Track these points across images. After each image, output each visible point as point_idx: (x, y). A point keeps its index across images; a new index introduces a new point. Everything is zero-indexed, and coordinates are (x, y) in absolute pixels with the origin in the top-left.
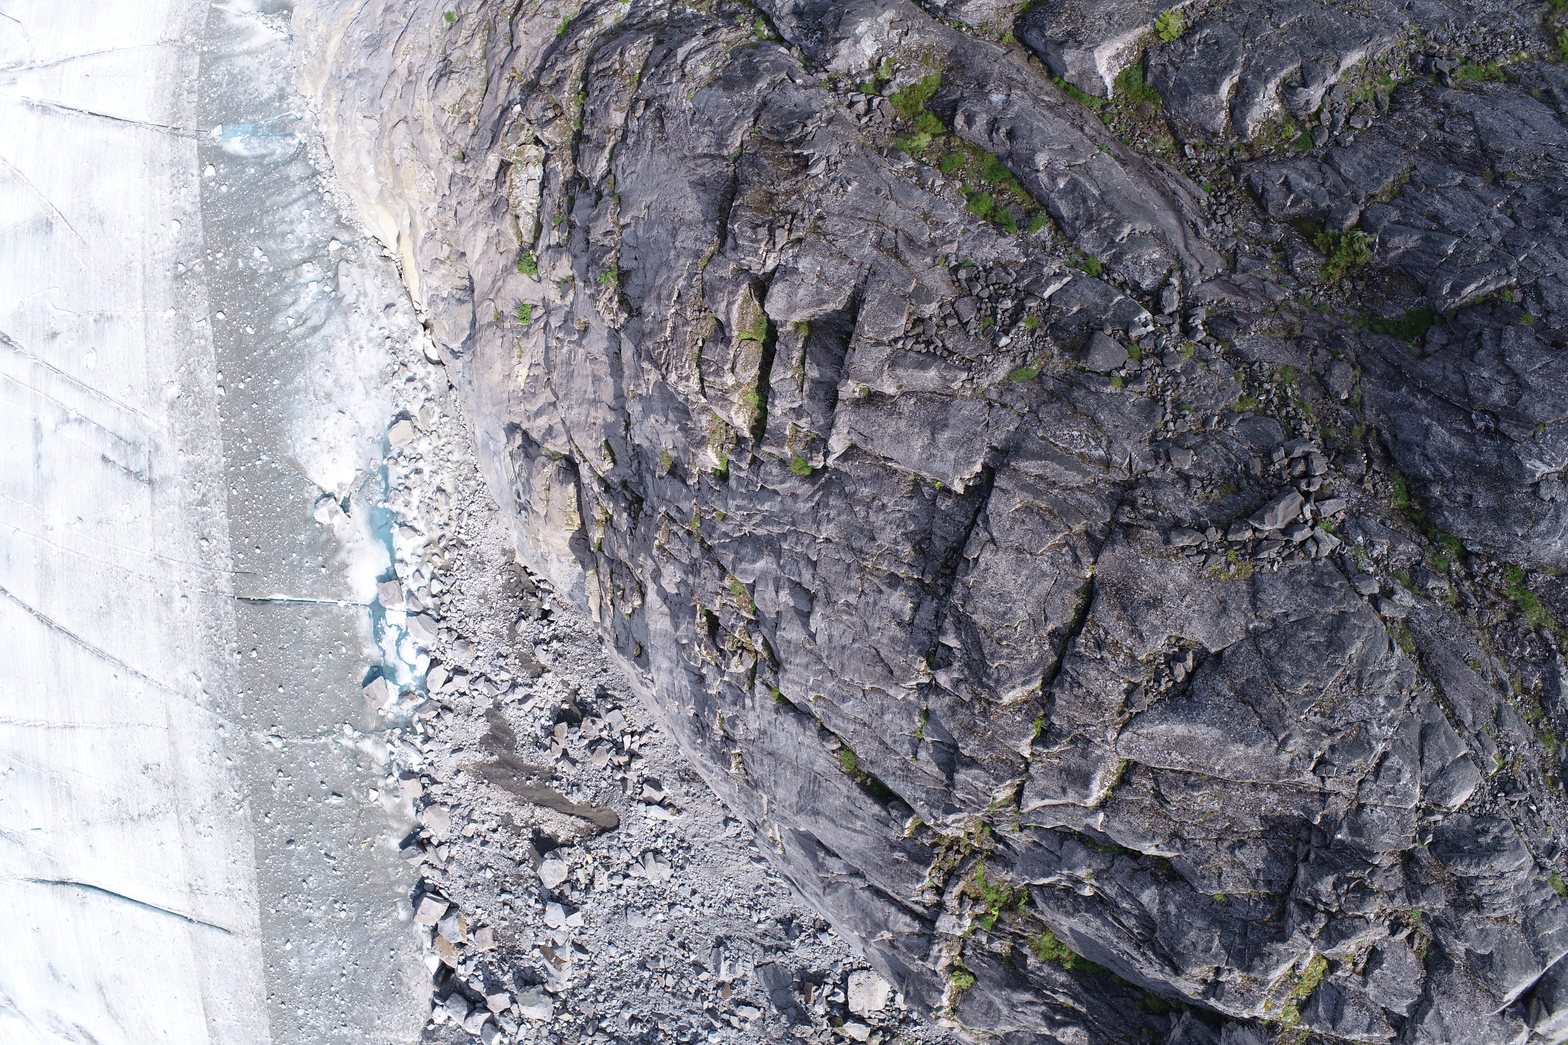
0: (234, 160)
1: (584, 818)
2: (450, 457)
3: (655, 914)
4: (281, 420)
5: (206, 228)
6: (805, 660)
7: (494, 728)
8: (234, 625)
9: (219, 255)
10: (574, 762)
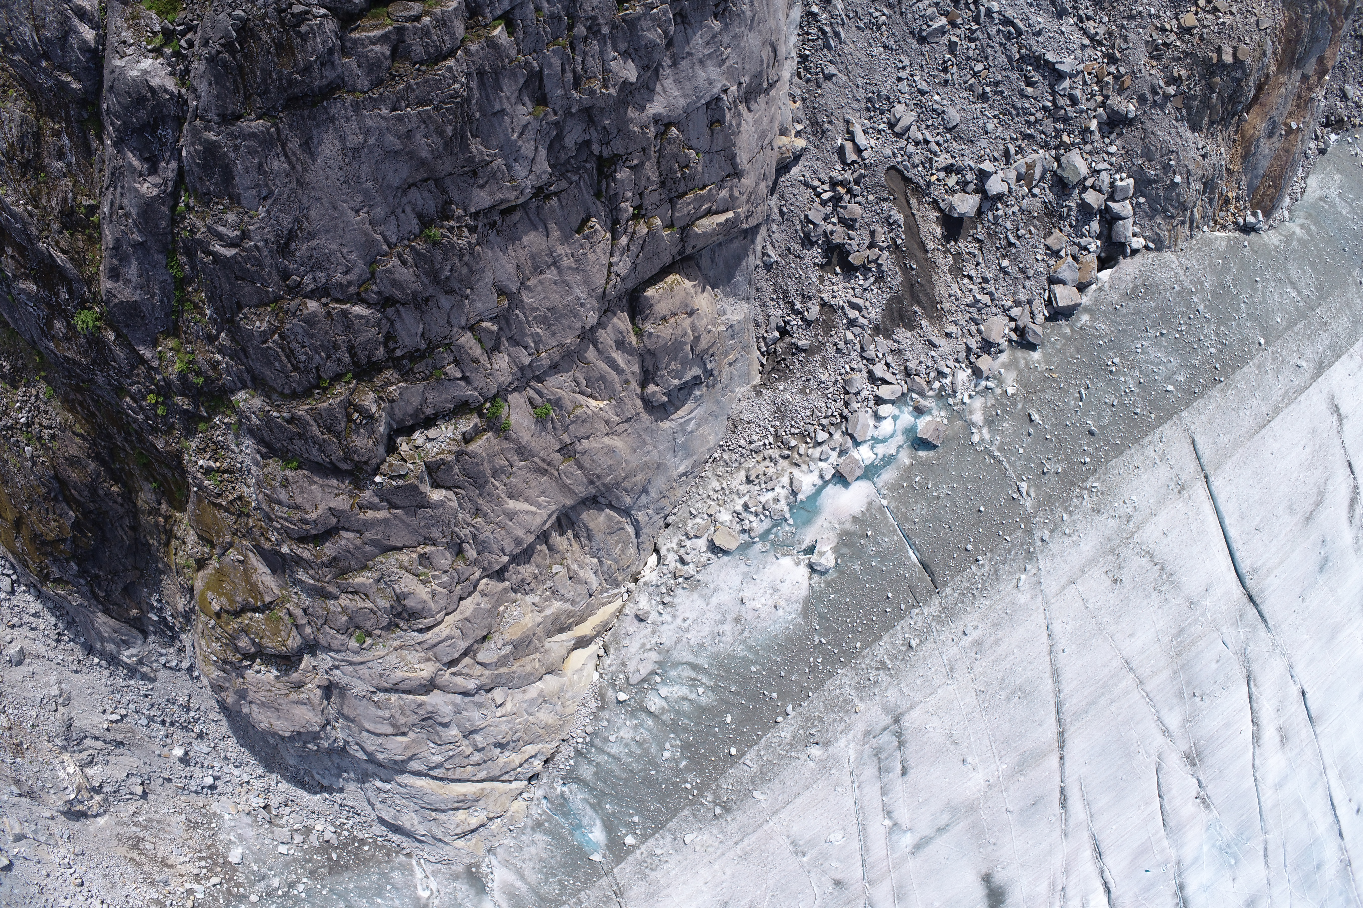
0: (609, 828)
1: (908, 202)
2: (718, 488)
3: (937, 102)
4: (779, 645)
5: (675, 813)
7: (895, 323)
8: (959, 578)
9: (688, 786)
10: (872, 233)
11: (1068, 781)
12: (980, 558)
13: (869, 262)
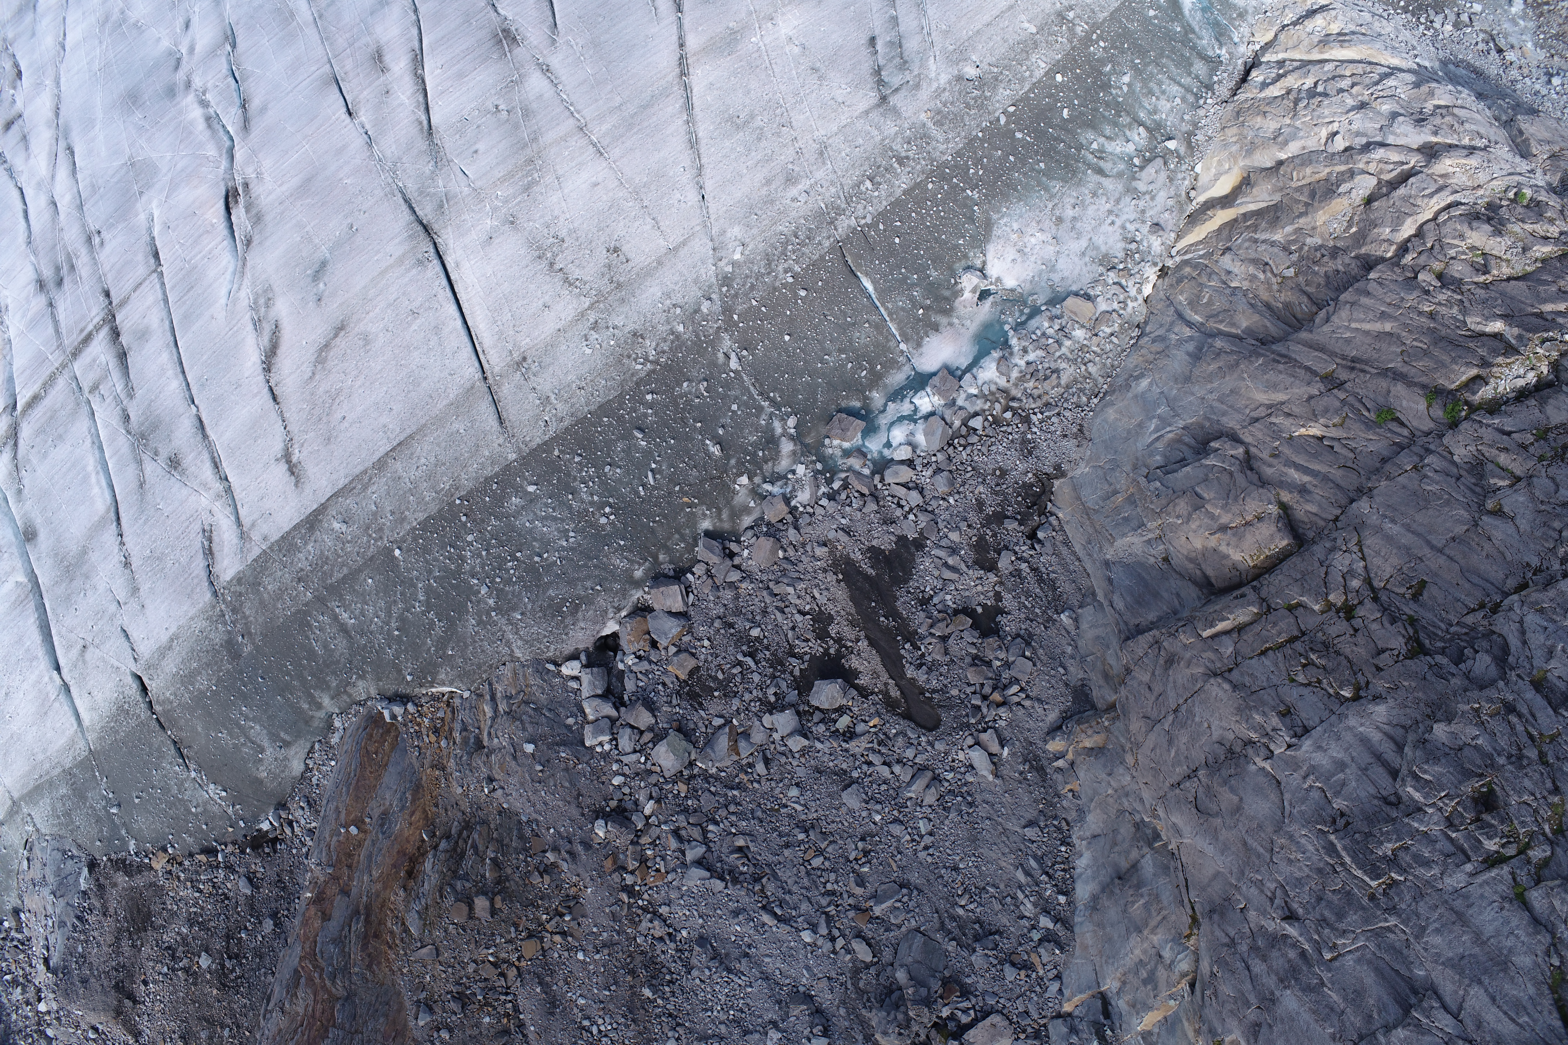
1: (903, 692)
2: (1089, 365)
7: (896, 554)
10: (946, 653)
11: (673, 18)
12: (790, 280)
13: (943, 620)
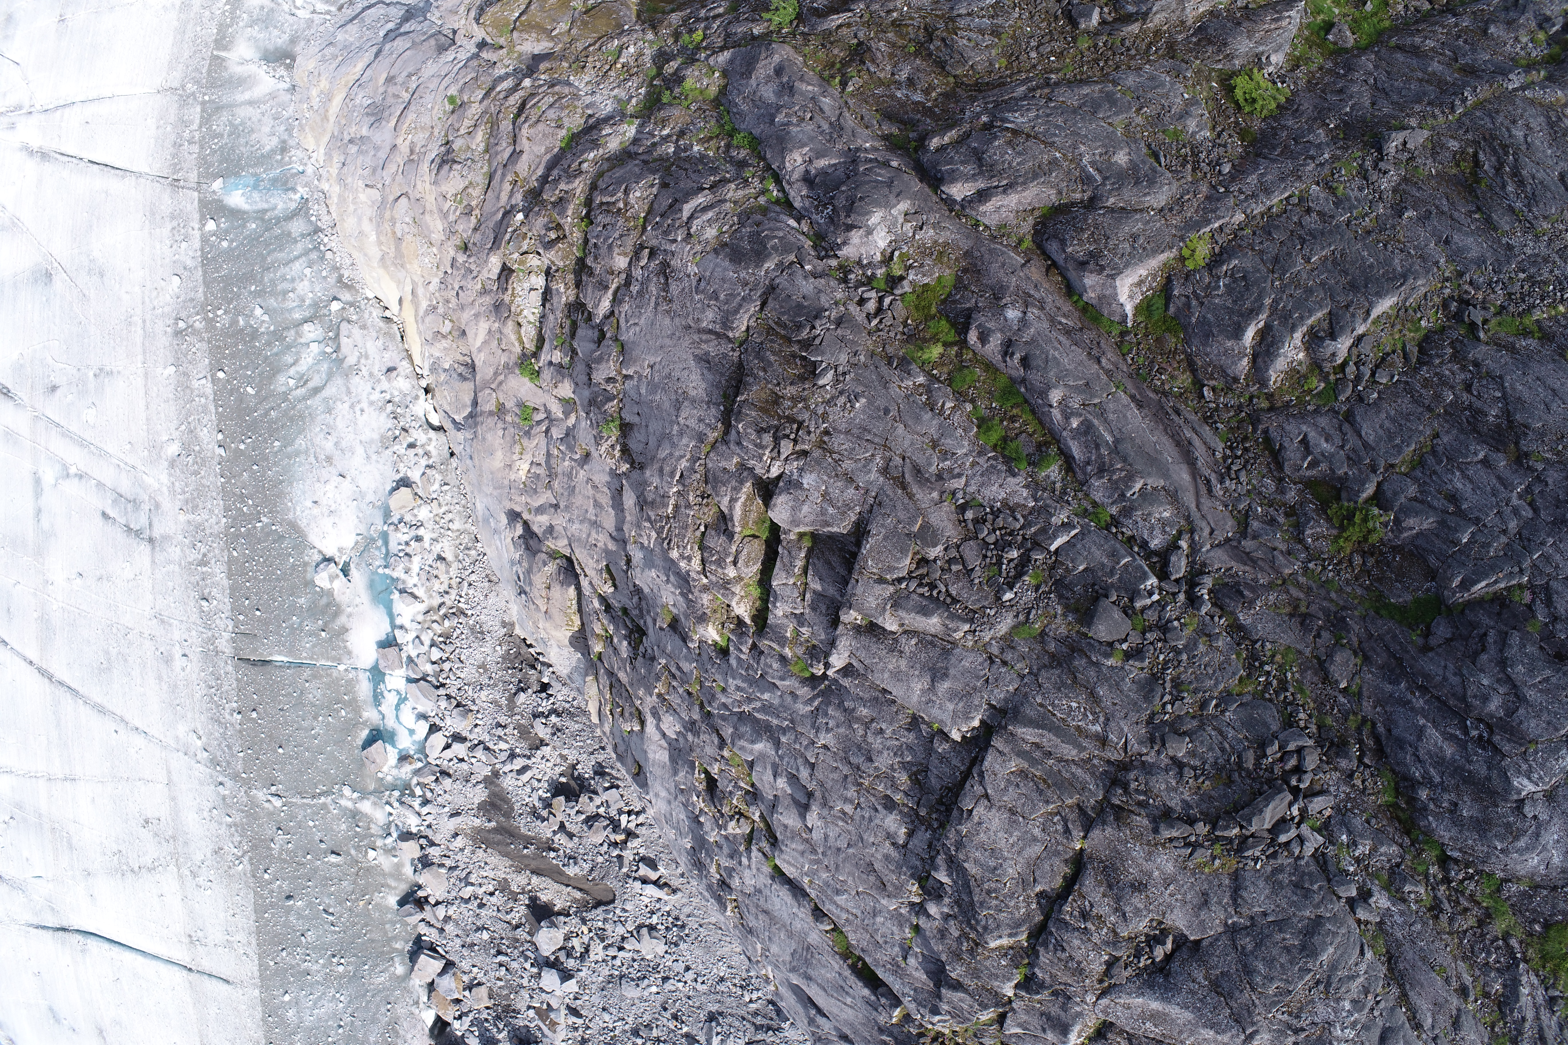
0: (235, 214)
1: (580, 890)
2: (451, 525)
3: (649, 986)
4: (282, 482)
5: (207, 284)
6: (801, 847)
7: (492, 795)
9: (220, 312)
10: (571, 836)
13: (550, 813)
